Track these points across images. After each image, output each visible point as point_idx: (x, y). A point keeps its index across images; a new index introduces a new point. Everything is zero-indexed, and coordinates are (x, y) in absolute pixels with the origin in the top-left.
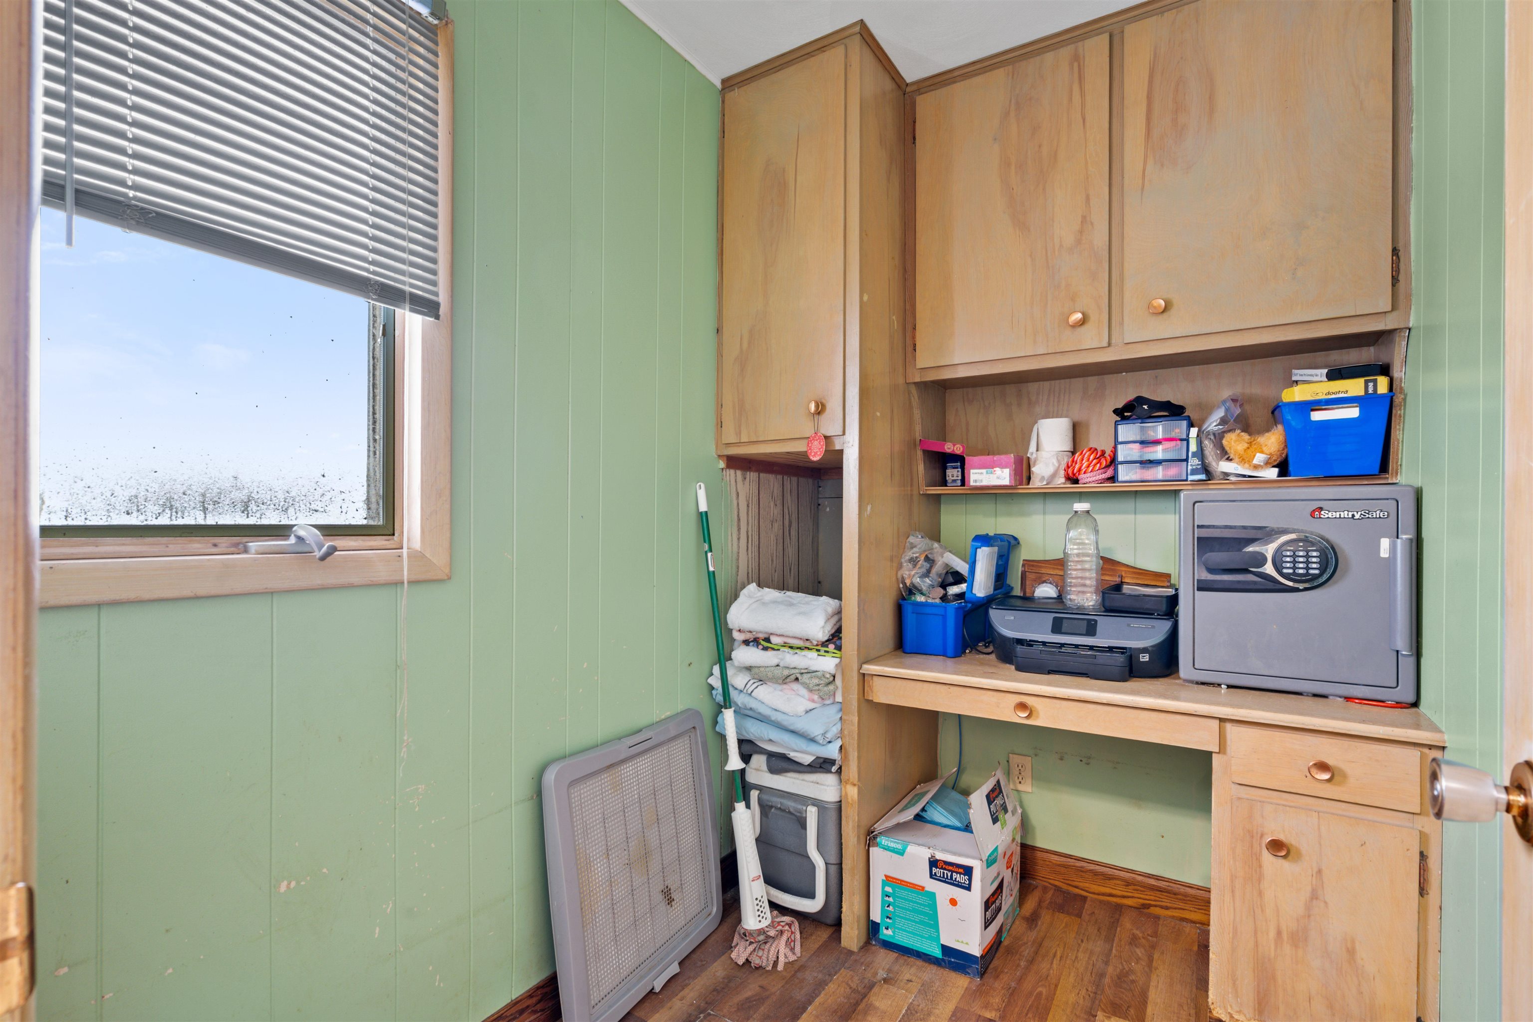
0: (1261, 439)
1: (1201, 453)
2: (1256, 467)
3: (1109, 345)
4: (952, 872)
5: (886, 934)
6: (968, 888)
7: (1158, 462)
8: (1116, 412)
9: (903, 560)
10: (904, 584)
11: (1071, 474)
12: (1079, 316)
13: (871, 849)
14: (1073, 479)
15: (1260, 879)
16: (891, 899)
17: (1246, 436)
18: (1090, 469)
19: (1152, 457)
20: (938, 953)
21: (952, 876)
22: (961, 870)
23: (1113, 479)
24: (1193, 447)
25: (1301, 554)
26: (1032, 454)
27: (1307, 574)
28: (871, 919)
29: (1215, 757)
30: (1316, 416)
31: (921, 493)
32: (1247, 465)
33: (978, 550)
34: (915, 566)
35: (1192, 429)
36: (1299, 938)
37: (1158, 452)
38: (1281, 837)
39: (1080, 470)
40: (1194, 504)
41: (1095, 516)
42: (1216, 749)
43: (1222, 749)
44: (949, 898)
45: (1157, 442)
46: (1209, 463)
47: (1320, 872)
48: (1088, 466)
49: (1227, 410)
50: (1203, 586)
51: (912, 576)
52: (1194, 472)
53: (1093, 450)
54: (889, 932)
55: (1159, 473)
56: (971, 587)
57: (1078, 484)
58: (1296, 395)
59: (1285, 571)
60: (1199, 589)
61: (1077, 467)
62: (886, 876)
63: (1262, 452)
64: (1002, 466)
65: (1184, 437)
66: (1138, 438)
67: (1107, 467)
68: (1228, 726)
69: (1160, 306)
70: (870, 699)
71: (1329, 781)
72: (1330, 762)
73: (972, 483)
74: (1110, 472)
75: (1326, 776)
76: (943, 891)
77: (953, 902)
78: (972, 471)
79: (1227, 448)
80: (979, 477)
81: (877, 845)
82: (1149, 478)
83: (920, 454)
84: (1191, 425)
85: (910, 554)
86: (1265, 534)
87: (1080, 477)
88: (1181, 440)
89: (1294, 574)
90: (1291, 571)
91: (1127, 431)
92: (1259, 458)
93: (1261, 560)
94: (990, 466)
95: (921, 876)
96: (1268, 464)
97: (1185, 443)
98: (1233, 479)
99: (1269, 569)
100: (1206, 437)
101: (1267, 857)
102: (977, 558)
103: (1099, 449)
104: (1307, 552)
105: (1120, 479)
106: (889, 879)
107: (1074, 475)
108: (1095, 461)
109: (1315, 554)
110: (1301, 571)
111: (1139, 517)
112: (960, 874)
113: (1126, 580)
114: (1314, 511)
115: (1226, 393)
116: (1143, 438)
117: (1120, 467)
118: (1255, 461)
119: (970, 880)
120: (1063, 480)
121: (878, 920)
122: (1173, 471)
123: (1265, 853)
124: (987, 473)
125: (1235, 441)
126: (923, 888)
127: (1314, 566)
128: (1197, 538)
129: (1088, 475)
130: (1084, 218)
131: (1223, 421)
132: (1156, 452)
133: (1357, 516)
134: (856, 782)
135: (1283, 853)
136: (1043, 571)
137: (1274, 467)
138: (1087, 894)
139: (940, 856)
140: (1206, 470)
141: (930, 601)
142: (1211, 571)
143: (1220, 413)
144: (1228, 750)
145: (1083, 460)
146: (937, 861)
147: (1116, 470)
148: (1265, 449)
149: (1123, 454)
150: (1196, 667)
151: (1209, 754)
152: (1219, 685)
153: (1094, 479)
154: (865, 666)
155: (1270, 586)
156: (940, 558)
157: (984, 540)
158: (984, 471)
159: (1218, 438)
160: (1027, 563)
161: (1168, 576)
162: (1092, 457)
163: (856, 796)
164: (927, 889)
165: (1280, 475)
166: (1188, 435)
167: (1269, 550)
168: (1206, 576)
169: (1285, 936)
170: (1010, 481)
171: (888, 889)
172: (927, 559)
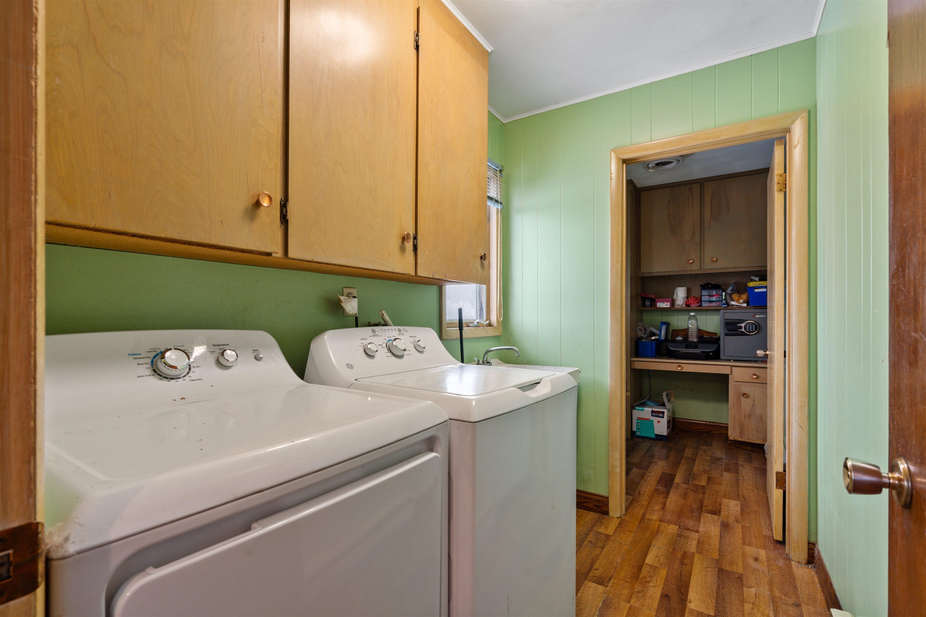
0: (742, 296)
1: (726, 299)
2: (741, 303)
3: (700, 269)
4: (658, 414)
5: (638, 434)
6: (663, 417)
7: (714, 301)
8: (701, 286)
9: (637, 330)
10: (638, 337)
11: (688, 304)
12: (692, 261)
13: (633, 411)
14: (688, 305)
15: (741, 403)
16: (639, 424)
17: (738, 295)
18: (694, 303)
19: (712, 300)
20: (654, 437)
21: (658, 415)
22: (661, 413)
23: (701, 306)
24: (724, 298)
25: (751, 326)
26: (675, 298)
27: (752, 331)
28: (633, 430)
29: (729, 375)
30: (756, 290)
31: (640, 309)
32: (738, 303)
33: (663, 326)
34: (641, 331)
35: (723, 293)
36: (750, 416)
37: (714, 299)
38: (745, 393)
39: (690, 303)
40: (724, 313)
41: (696, 316)
42: (729, 373)
43: (731, 374)
44: (657, 421)
45: (714, 296)
46: (728, 302)
47: (754, 400)
48: (693, 302)
49: (733, 287)
50: (727, 335)
51: (641, 334)
52: (724, 304)
53: (694, 297)
54: (639, 433)
55: (714, 304)
56: (660, 337)
57: (690, 307)
58: (751, 284)
59: (747, 330)
60: (725, 335)
61: (690, 302)
62: (638, 418)
63: (742, 299)
64: (668, 302)
65: (721, 294)
66: (708, 294)
67: (699, 302)
68: (733, 368)
69: (714, 260)
70: (633, 368)
71: (756, 378)
72: (757, 374)
73: (658, 307)
74: (699, 304)
75: (755, 377)
76: (655, 419)
77: (659, 422)
78: (658, 303)
79: (733, 298)
80: (660, 305)
81: (635, 409)
82: (711, 306)
83: (640, 297)
84: (723, 291)
85: (639, 328)
86: (742, 321)
87: (690, 305)
88: (720, 295)
89: (749, 331)
90: (748, 330)
91: (704, 293)
92: (741, 301)
93: (741, 327)
94: (663, 302)
95: (649, 416)
96: (744, 302)
97: (721, 296)
98: (735, 306)
99: (743, 330)
100: (727, 295)
101: (742, 398)
102: (662, 328)
103: (696, 297)
104: (752, 325)
105: (703, 306)
106: (639, 418)
107: (689, 304)
108: (695, 301)
109: (754, 326)
110: (751, 330)
111: (707, 316)
112: (661, 414)
113: (704, 335)
114: (754, 315)
115: (733, 281)
116: (710, 294)
117: (703, 302)
118: (740, 302)
119: (664, 415)
120: (684, 306)
121: (635, 430)
122: (718, 304)
123: (742, 396)
124: (662, 304)
125: (735, 296)
126: (649, 419)
127: (754, 329)
128: (725, 322)
129: (693, 305)
130: (693, 234)
131: (732, 290)
132: (713, 298)
133: (764, 317)
134: (629, 391)
135: (746, 396)
136: (678, 333)
137: (745, 303)
138: (692, 430)
139: (654, 410)
140: (727, 304)
141: (647, 341)
142: (728, 330)
143: (731, 288)
144: (733, 374)
145: (691, 300)
146: (654, 411)
147: (701, 303)
148: (743, 298)
149: (704, 298)
150: (725, 355)
151: (728, 375)
152: (731, 360)
153: (695, 306)
154: (632, 359)
155: (743, 334)
156: (648, 329)
157: (663, 323)
158: (661, 303)
159: (731, 295)
160: (673, 330)
161: (716, 333)
162: (694, 299)
163: (629, 395)
164: (651, 419)
165: (747, 305)
166: (722, 294)
167: (743, 325)
168: (727, 332)
169: (746, 416)
170: (670, 306)
171: (638, 421)
172: (644, 329)
